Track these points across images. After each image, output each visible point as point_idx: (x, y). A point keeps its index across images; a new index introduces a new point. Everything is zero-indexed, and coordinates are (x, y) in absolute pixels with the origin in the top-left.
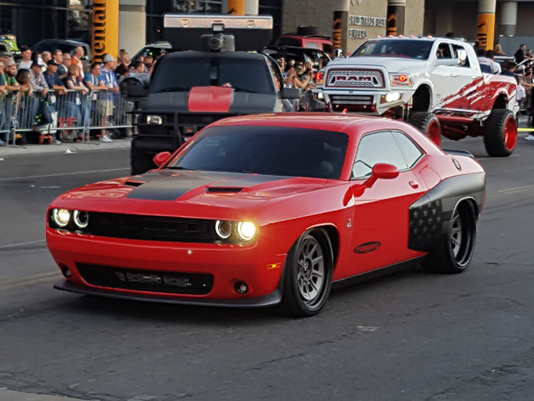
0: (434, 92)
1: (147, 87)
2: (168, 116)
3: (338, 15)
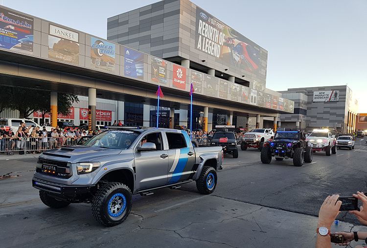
0: (265, 138)
1: (212, 138)
2: (216, 143)
3: (247, 124)
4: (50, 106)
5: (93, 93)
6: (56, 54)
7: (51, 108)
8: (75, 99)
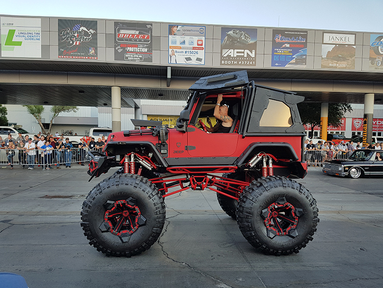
4: (320, 118)
6: (330, 62)
7: (321, 120)
8: (348, 107)
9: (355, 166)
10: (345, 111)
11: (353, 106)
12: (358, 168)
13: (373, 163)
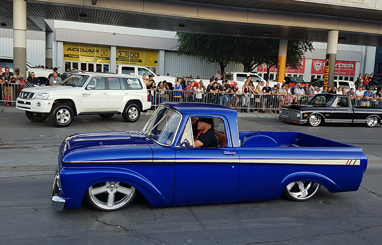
4: (278, 57)
5: (334, 36)
7: (279, 59)
8: (309, 46)
9: (314, 112)
10: (306, 51)
11: (315, 44)
12: (318, 115)
13: (334, 110)
